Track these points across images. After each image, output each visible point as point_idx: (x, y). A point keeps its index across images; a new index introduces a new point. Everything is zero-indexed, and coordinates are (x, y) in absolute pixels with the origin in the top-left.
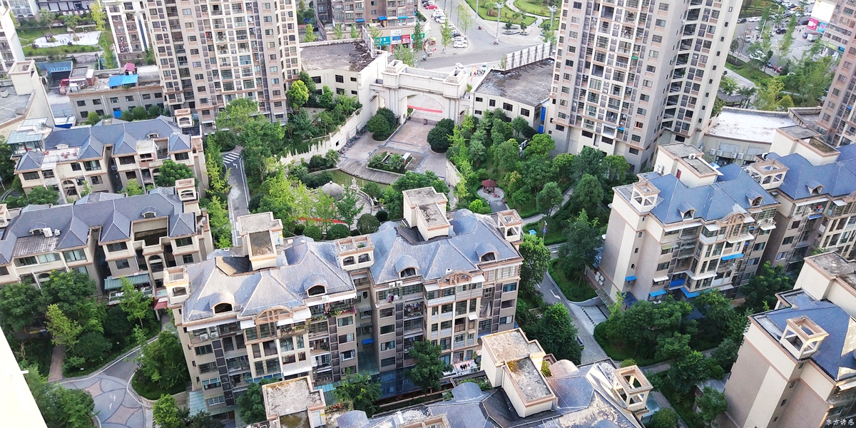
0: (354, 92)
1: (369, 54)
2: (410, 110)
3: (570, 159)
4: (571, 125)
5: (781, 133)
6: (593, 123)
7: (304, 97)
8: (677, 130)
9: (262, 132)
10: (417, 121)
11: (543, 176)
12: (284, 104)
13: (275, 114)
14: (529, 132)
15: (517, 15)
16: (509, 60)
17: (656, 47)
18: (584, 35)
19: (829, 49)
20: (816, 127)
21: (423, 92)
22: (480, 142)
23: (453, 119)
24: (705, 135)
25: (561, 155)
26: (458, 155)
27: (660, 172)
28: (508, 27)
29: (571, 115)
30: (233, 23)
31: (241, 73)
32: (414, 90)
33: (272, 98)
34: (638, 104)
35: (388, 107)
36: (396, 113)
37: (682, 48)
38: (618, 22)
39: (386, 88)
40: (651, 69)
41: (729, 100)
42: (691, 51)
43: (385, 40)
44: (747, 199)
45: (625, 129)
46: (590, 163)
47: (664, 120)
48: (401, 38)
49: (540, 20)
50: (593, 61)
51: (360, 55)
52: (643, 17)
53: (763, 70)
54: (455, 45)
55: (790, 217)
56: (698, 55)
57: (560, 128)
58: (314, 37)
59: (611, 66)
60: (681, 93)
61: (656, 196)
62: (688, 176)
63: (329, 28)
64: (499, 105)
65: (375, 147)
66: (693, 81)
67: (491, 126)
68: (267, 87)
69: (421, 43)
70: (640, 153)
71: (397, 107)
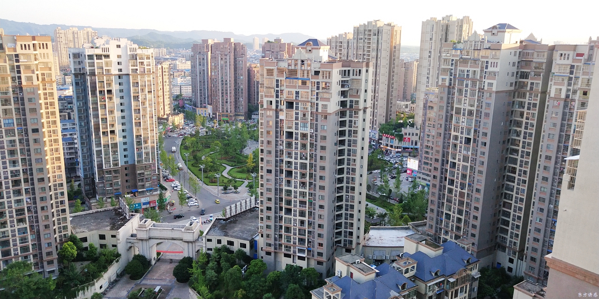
0: (114, 246)
1: (125, 217)
2: (158, 254)
3: (278, 275)
4: (276, 251)
5: (407, 239)
6: (290, 247)
7: (73, 254)
8: (345, 245)
9: (35, 287)
10: (165, 261)
11: (261, 290)
12: (56, 262)
13: (47, 270)
14: (247, 259)
15: (230, 181)
16: (228, 211)
17: (322, 193)
18: (276, 189)
19: (422, 185)
20: (427, 234)
21: (167, 239)
22: (213, 271)
23: (191, 257)
24: (363, 246)
25: (271, 273)
26: (197, 282)
27: (339, 276)
28: (225, 189)
29: (275, 244)
30: (13, 204)
31: (18, 242)
32: (161, 239)
33: (45, 258)
34: (317, 231)
35: (141, 254)
36: (147, 256)
37: (338, 192)
38: (296, 180)
39: (140, 240)
40: (321, 207)
41: (373, 222)
42: (344, 193)
43: (137, 205)
44: (397, 285)
45: (312, 249)
46: (292, 276)
47: (336, 240)
48: (149, 203)
49: (246, 182)
50: (284, 205)
51: (118, 219)
52: (311, 175)
53: (388, 201)
54: (189, 204)
55: (426, 294)
56: (348, 195)
57: (268, 253)
58: (82, 209)
59: (296, 208)
60: (343, 220)
61: (340, 293)
62: (357, 275)
63: (94, 201)
64: (224, 242)
65: (133, 285)
66: (349, 212)
67: (220, 258)
68: (41, 250)
69: (164, 205)
70: (324, 264)
71: (148, 253)
